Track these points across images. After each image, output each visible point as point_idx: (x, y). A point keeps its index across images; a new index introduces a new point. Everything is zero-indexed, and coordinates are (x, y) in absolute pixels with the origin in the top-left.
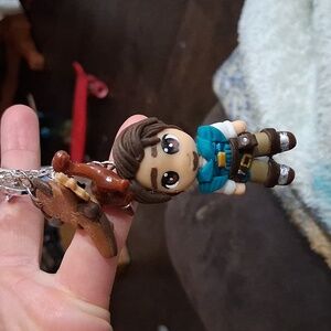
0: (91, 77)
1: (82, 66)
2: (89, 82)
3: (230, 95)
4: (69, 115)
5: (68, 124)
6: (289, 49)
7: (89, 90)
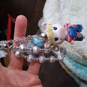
0: (12, 18)
1: (10, 15)
2: (12, 19)
3: (42, 27)
4: (7, 28)
5: (6, 30)
6: (54, 18)
7: (12, 21)
